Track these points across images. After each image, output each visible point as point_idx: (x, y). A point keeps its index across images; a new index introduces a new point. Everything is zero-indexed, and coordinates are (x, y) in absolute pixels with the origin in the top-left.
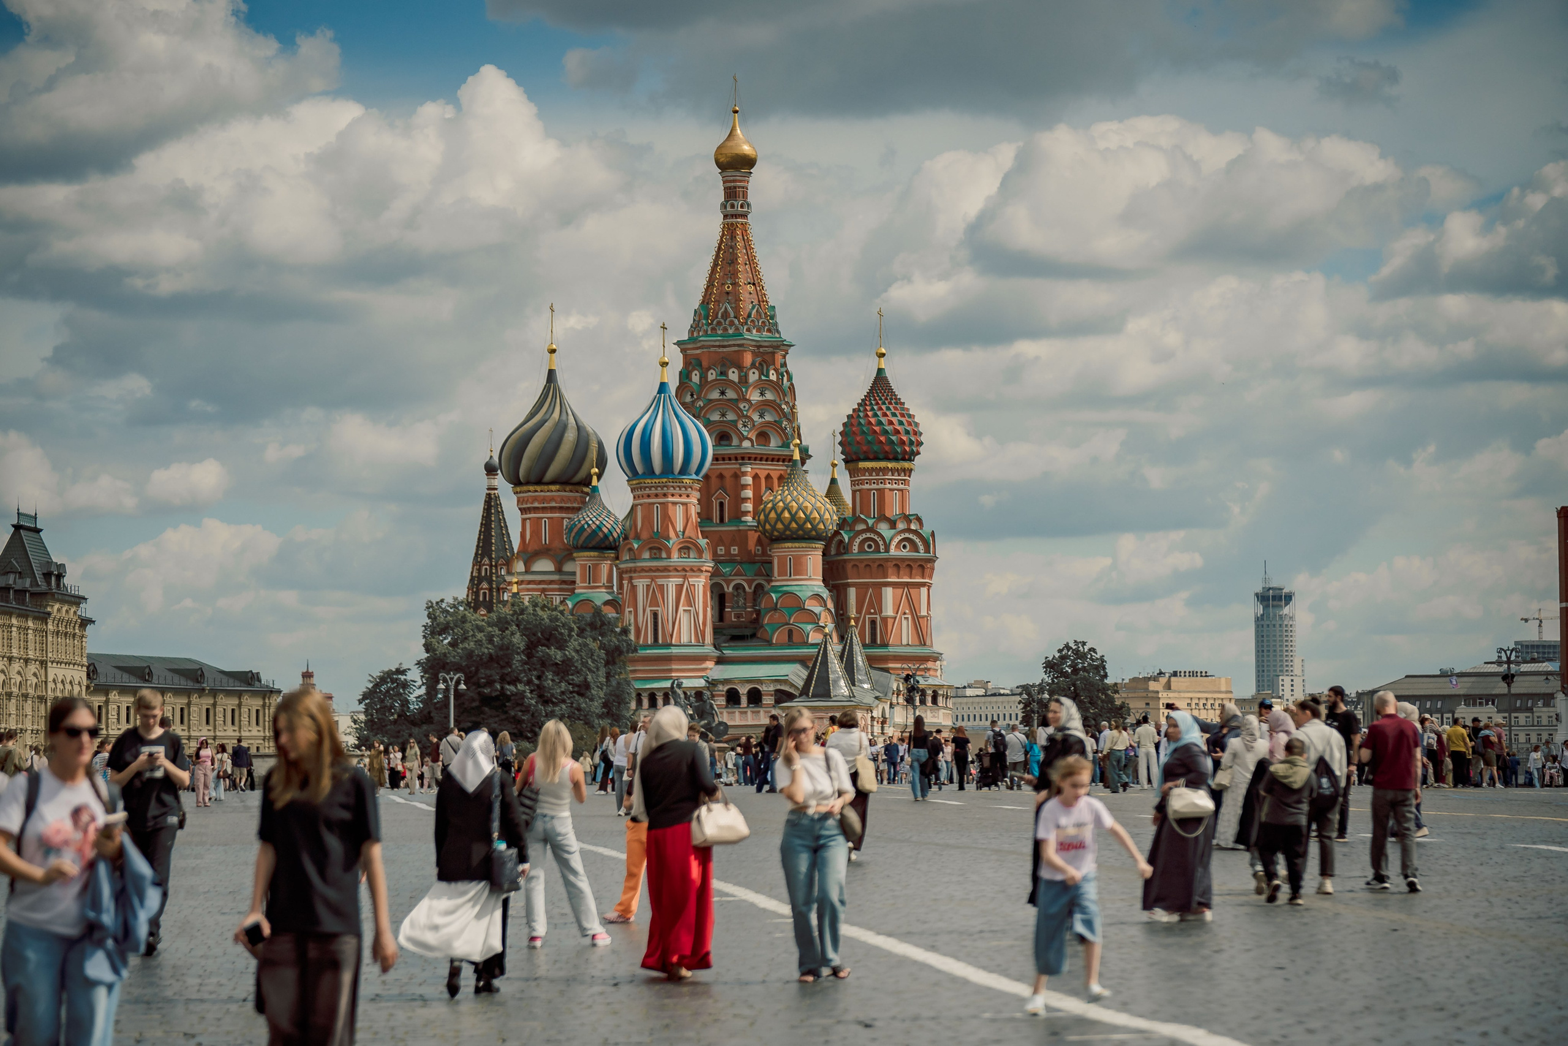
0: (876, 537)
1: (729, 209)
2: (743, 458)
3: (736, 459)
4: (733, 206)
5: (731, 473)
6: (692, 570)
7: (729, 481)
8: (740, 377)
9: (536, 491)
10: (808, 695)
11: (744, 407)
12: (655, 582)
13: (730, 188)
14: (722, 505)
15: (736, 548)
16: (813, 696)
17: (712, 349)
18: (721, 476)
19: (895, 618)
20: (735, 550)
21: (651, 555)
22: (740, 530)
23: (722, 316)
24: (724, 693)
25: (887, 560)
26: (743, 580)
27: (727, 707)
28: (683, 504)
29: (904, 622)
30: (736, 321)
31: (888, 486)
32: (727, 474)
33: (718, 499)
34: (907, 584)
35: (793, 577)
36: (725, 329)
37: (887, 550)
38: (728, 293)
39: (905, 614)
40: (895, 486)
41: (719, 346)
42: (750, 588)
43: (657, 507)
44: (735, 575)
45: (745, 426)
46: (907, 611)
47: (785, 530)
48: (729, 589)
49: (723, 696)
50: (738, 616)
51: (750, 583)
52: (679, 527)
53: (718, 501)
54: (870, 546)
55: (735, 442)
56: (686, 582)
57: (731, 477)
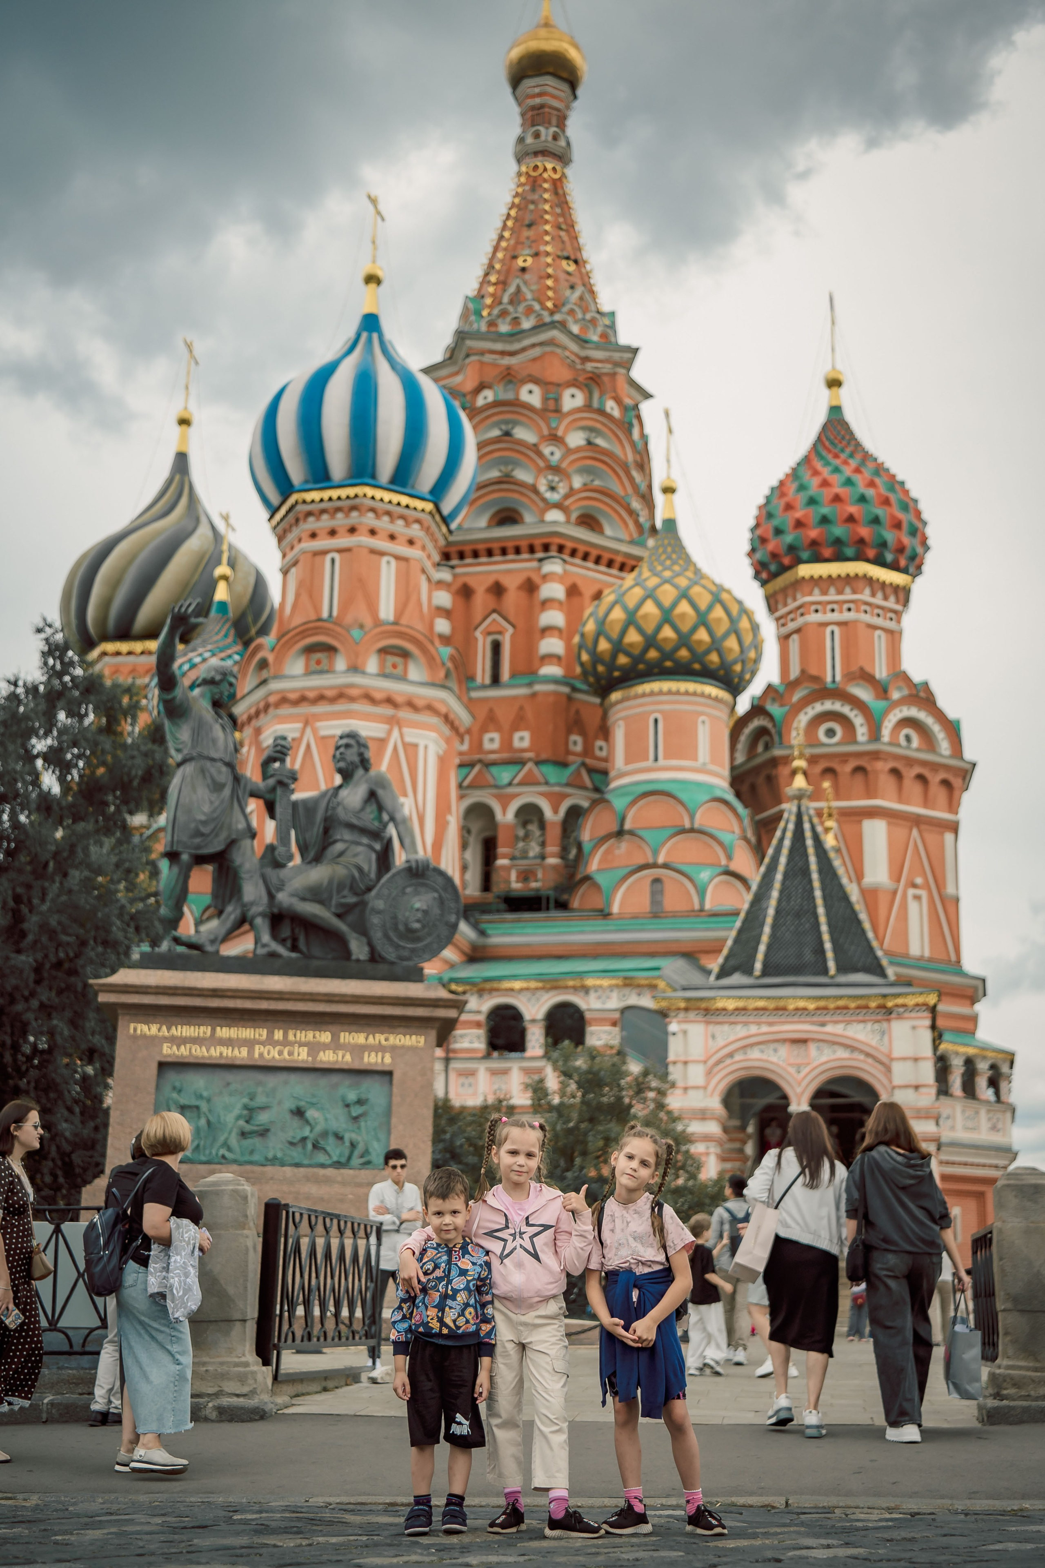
0: (846, 710)
1: (529, 140)
2: (546, 548)
3: (532, 550)
4: (537, 135)
5: (519, 579)
6: (411, 705)
7: (513, 598)
8: (545, 399)
9: (118, 654)
10: (748, 970)
11: (552, 454)
12: (315, 731)
13: (533, 108)
14: (496, 647)
15: (526, 734)
16: (765, 973)
17: (488, 358)
18: (498, 590)
19: (895, 893)
20: (522, 740)
21: (307, 666)
22: (534, 695)
23: (511, 302)
24: (482, 1018)
25: (876, 755)
26: (542, 794)
27: (487, 1056)
28: (398, 558)
29: (913, 908)
30: (537, 307)
31: (863, 617)
32: (511, 583)
33: (489, 633)
34: (917, 821)
35: (662, 762)
36: (516, 321)
37: (875, 734)
38: (523, 270)
39: (915, 886)
40: (879, 621)
41: (503, 353)
42: (556, 811)
43: (333, 561)
44: (520, 784)
45: (552, 489)
46: (919, 881)
47: (646, 650)
48: (506, 816)
49: (478, 1025)
50: (526, 876)
51: (556, 800)
52: (387, 610)
53: (490, 639)
54: (830, 733)
55: (528, 518)
56: (396, 733)
57: (520, 588)
